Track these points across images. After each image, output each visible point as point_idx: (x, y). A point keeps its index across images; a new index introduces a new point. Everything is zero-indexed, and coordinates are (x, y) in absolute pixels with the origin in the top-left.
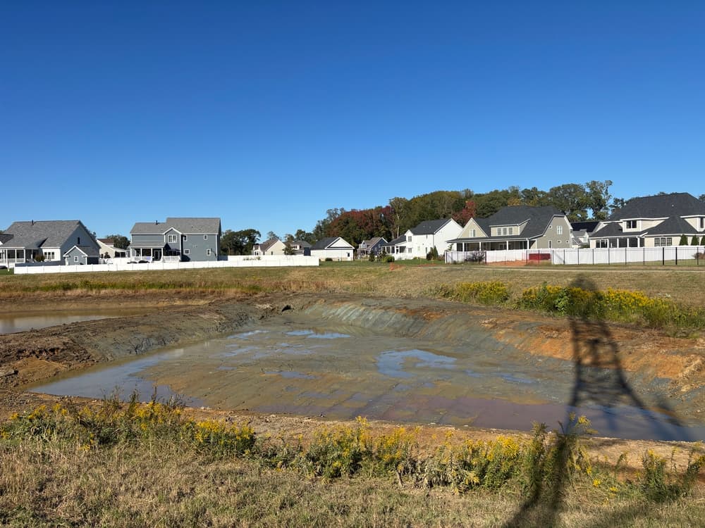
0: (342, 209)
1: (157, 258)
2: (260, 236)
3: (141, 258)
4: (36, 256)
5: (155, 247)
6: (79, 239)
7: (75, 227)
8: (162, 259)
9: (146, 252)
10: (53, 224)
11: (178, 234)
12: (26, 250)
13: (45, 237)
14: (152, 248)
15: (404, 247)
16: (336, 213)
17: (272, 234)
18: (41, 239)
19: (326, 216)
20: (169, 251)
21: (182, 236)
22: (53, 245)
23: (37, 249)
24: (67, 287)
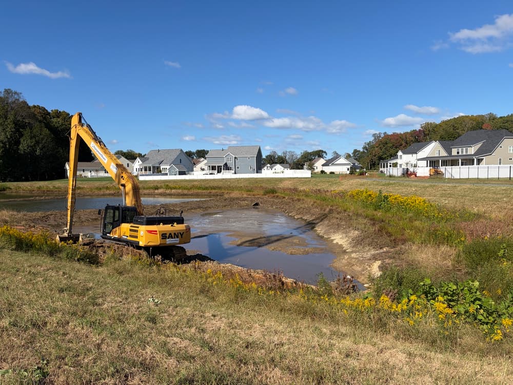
0: (385, 133)
1: (219, 172)
2: (326, 154)
3: (211, 171)
4: (157, 170)
5: (219, 165)
6: (181, 160)
7: (178, 153)
8: (222, 172)
9: (213, 168)
10: (168, 151)
11: (233, 157)
12: (153, 167)
13: (163, 159)
14: (217, 165)
15: (397, 163)
16: (380, 136)
17: (335, 153)
18: (161, 160)
19: (372, 139)
20: (227, 167)
21: (235, 158)
22: (166, 164)
23: (158, 166)
24: (157, 188)
